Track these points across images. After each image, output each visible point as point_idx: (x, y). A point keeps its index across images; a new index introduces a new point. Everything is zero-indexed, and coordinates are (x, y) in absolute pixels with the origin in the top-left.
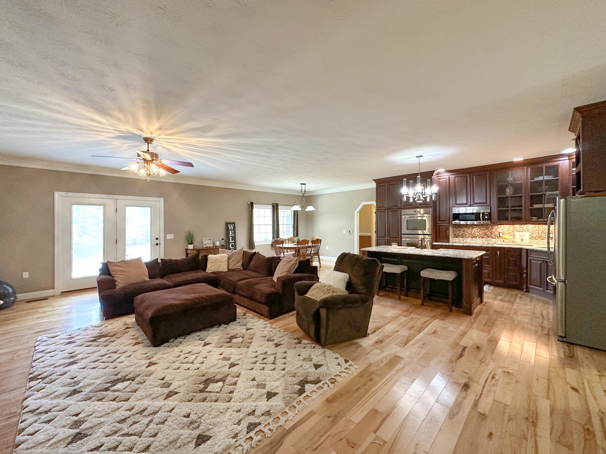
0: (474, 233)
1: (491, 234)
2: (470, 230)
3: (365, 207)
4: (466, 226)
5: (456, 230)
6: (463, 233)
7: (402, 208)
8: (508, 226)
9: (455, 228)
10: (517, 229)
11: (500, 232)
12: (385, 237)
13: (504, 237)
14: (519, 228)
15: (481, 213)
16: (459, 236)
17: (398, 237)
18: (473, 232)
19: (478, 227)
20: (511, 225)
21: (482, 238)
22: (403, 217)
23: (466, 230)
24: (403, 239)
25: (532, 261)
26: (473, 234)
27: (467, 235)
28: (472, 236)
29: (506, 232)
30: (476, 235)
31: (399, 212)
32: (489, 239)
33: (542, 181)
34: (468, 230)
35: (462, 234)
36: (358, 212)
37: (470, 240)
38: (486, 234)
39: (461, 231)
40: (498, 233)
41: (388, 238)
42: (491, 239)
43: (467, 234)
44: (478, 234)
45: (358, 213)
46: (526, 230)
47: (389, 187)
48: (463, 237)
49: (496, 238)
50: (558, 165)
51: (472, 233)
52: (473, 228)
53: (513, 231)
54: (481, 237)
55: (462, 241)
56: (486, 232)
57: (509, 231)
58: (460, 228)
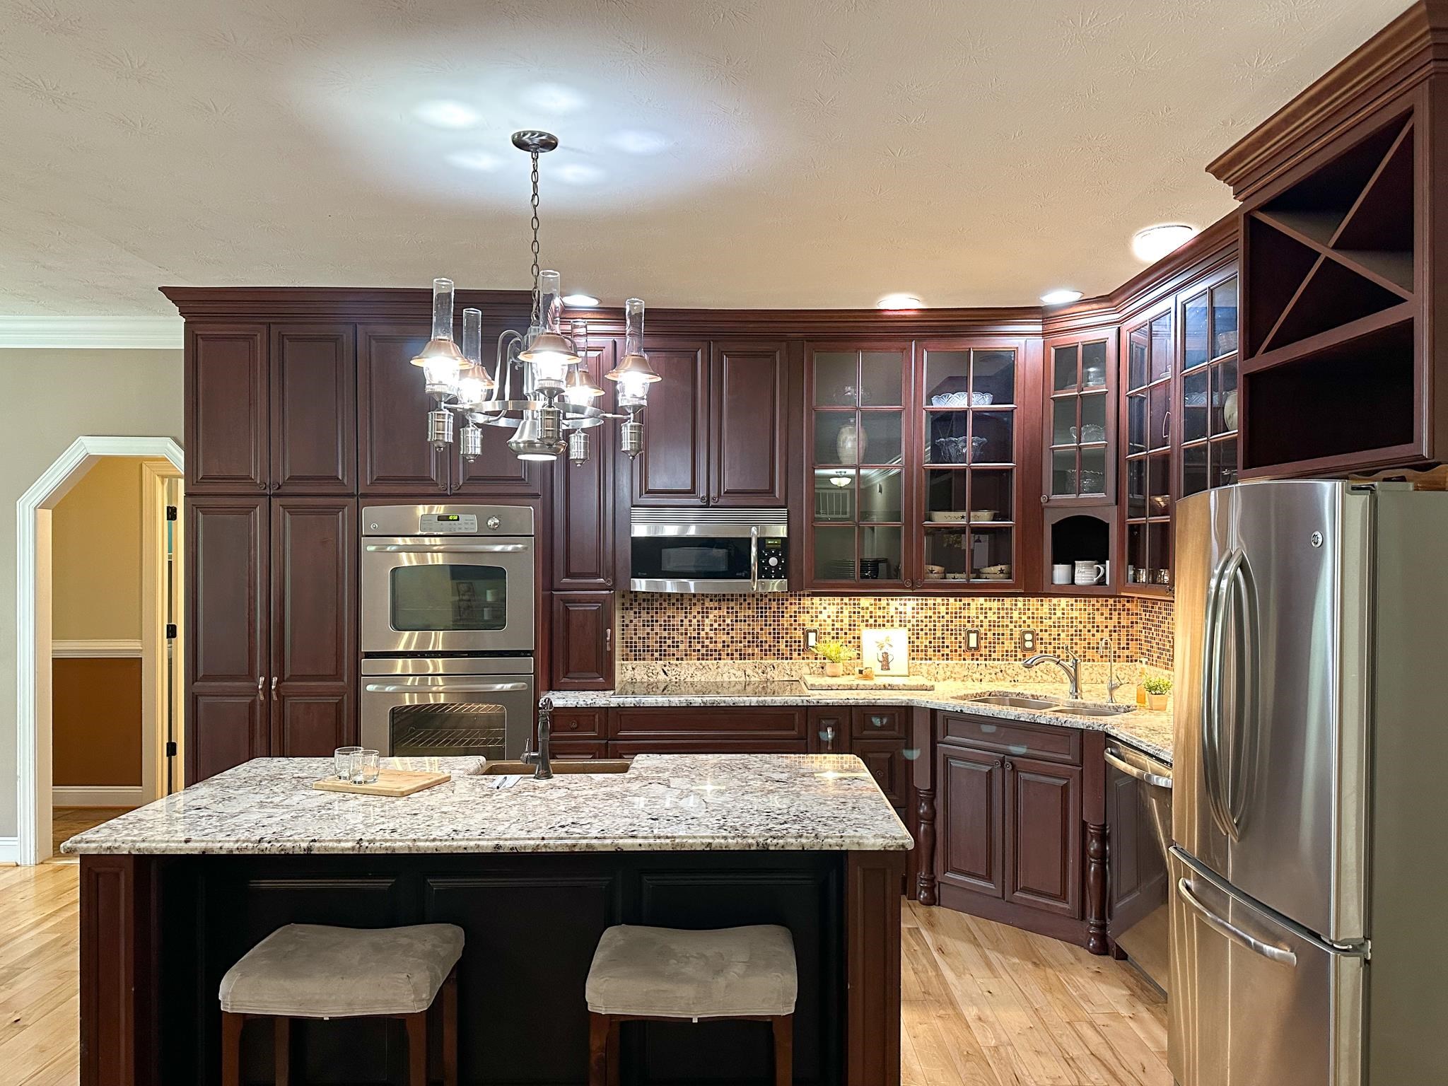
0: (712, 634)
1: (777, 638)
2: (694, 621)
3: (96, 467)
4: (679, 600)
5: (635, 621)
6: (665, 634)
7: (365, 496)
8: (838, 600)
9: (632, 613)
10: (867, 616)
11: (808, 627)
12: (252, 677)
13: (822, 648)
14: (871, 609)
15: (754, 541)
16: (647, 649)
17: (337, 676)
18: (707, 629)
19: (725, 606)
20: (846, 600)
21: (743, 657)
22: (369, 547)
23: (676, 621)
24: (370, 688)
25: (954, 763)
26: (707, 642)
27: (682, 647)
28: (703, 651)
29: (829, 629)
30: (720, 646)
31: (343, 517)
32: (768, 661)
33: (962, 414)
34: (686, 622)
35: (662, 641)
36: (44, 505)
37: (692, 670)
38: (755, 640)
39: (657, 629)
40: (799, 633)
41: (268, 683)
42: (776, 662)
43: (681, 638)
44: (725, 637)
45: (48, 514)
46: (896, 620)
47: (274, 353)
48: (663, 655)
49: (795, 655)
50: (1015, 351)
51: (703, 634)
52: (705, 613)
53: (852, 626)
54: (736, 655)
55: (662, 676)
56: (757, 630)
57: (838, 625)
58: (653, 613)
